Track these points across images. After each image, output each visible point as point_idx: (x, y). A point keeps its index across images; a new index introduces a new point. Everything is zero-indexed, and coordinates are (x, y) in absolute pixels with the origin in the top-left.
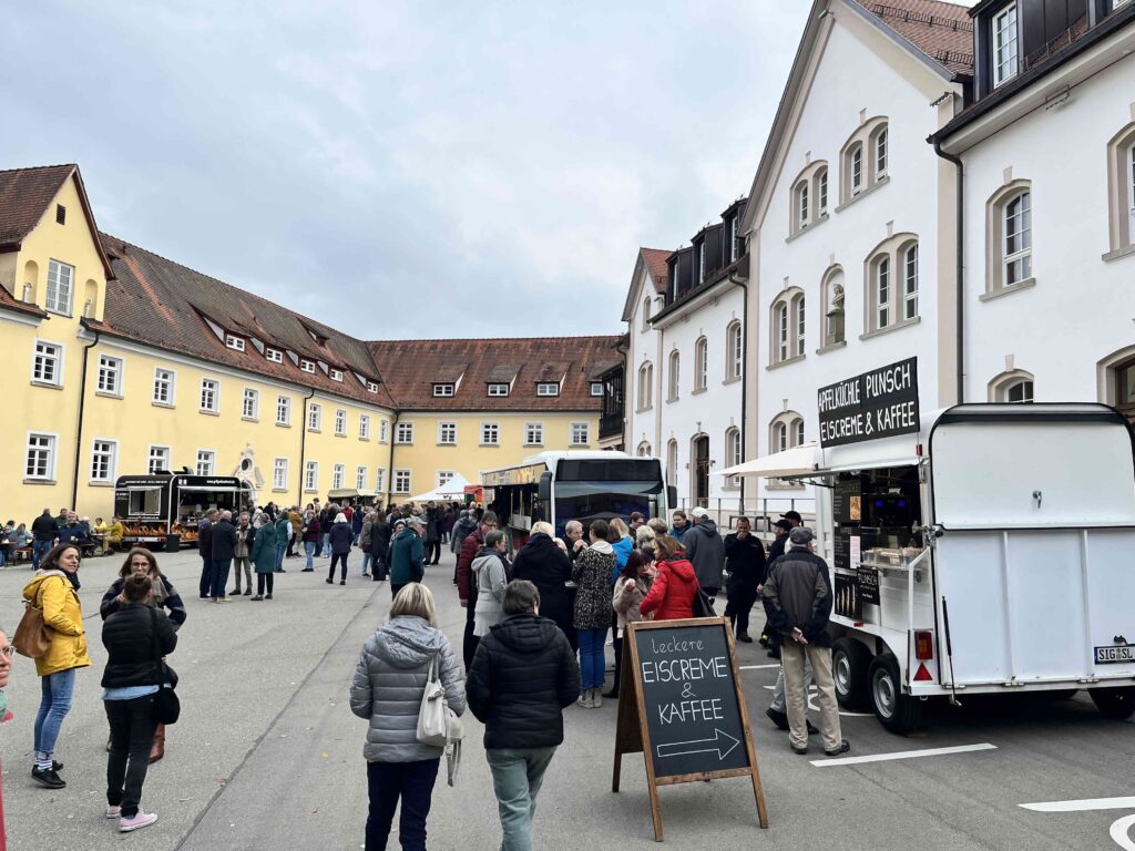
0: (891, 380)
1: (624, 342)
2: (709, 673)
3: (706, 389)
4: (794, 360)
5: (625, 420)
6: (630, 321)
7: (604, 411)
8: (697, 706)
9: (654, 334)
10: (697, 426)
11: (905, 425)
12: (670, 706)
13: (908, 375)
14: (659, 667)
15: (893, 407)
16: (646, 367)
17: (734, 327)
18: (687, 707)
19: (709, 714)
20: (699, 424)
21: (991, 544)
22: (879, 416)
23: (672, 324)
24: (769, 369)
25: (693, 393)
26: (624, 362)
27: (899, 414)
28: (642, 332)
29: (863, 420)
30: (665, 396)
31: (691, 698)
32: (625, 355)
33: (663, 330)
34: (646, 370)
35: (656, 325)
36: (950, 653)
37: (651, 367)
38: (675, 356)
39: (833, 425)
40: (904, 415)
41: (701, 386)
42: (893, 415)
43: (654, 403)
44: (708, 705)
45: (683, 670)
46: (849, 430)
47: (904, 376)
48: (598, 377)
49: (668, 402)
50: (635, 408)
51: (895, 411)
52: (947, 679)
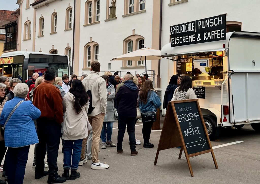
0: (212, 22)
1: (17, 13)
2: (195, 118)
3: (56, 33)
4: (94, 23)
5: (17, 43)
6: (20, 4)
7: (6, 40)
8: (194, 130)
9: (32, 9)
10: (52, 46)
11: (218, 37)
12: (187, 130)
13: (221, 20)
14: (181, 116)
15: (212, 32)
16: (28, 23)
17: (69, 10)
18: (191, 130)
19: (197, 132)
20: (53, 46)
21: (243, 77)
22: (205, 35)
23: (41, 7)
24: (85, 26)
25: (51, 34)
26: (17, 20)
27: (215, 34)
28: (26, 9)
29: (196, 37)
30: (37, 34)
31: (192, 127)
32: (18, 18)
33: (36, 9)
34: (28, 24)
35: (34, 7)
36: (233, 112)
37: (30, 23)
38: (42, 19)
39: (179, 39)
40: (218, 34)
41: (54, 31)
42: (212, 34)
43: (32, 37)
44: (196, 129)
45: (188, 117)
46: (187, 40)
47: (219, 21)
48: (3, 26)
49: (38, 37)
50: (22, 39)
51: (214, 33)
52: (232, 120)
